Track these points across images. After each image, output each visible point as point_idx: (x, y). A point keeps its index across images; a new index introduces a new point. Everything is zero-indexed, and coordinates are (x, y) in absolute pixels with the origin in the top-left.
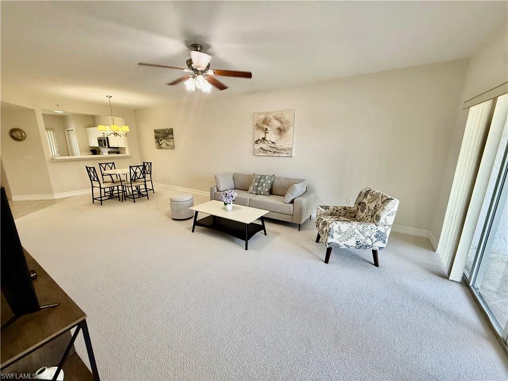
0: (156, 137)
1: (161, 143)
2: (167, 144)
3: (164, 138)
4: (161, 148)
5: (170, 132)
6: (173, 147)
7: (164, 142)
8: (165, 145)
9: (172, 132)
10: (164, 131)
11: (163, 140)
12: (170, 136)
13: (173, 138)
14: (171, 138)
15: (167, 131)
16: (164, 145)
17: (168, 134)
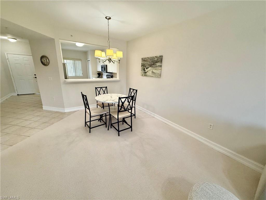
0: (143, 65)
1: (146, 71)
2: (153, 72)
3: (151, 66)
4: (145, 76)
5: (159, 60)
6: (160, 76)
7: (150, 70)
8: (151, 72)
9: (162, 60)
10: (152, 59)
11: (150, 68)
12: (158, 64)
13: (161, 66)
14: (159, 66)
15: (156, 59)
16: (149, 73)
17: (157, 62)
